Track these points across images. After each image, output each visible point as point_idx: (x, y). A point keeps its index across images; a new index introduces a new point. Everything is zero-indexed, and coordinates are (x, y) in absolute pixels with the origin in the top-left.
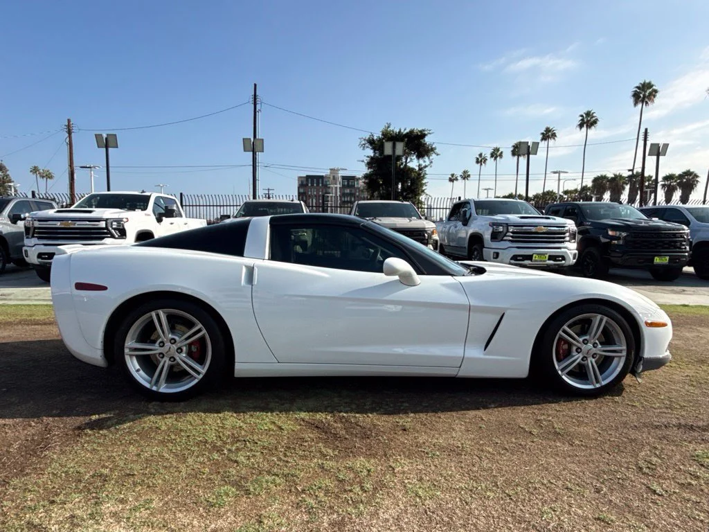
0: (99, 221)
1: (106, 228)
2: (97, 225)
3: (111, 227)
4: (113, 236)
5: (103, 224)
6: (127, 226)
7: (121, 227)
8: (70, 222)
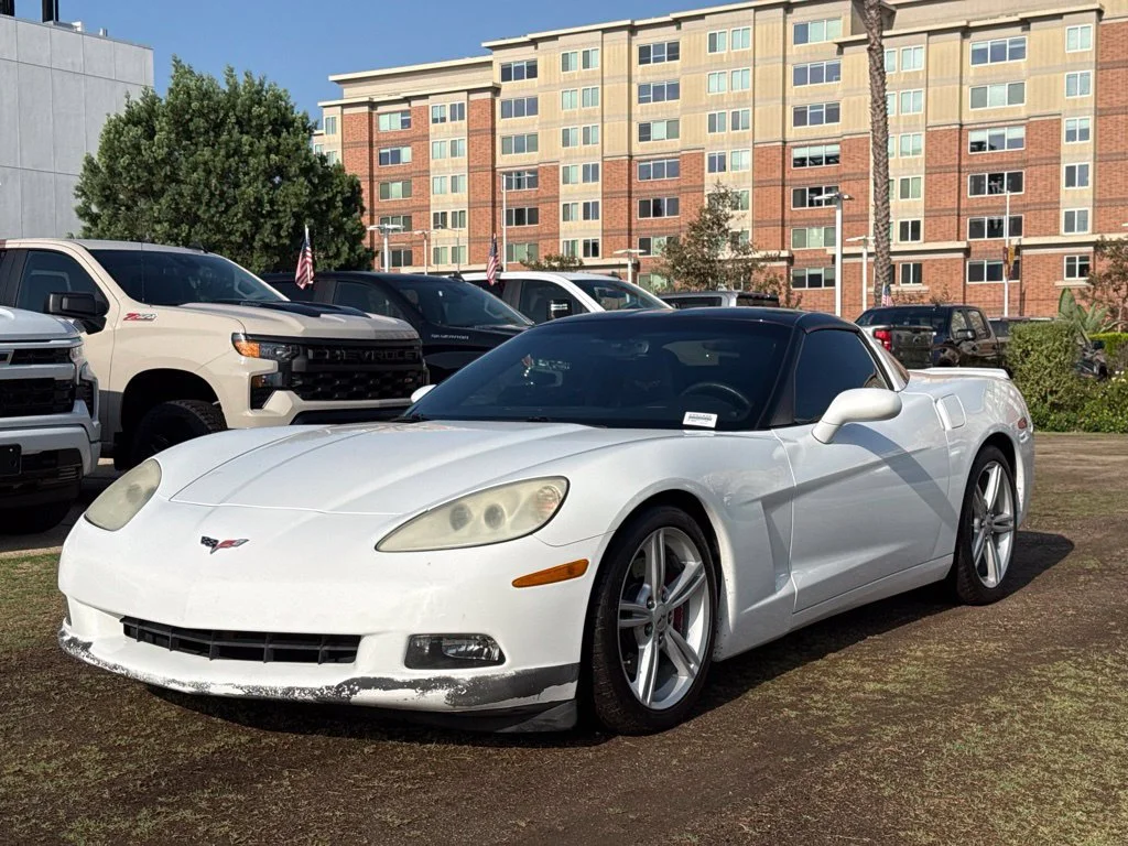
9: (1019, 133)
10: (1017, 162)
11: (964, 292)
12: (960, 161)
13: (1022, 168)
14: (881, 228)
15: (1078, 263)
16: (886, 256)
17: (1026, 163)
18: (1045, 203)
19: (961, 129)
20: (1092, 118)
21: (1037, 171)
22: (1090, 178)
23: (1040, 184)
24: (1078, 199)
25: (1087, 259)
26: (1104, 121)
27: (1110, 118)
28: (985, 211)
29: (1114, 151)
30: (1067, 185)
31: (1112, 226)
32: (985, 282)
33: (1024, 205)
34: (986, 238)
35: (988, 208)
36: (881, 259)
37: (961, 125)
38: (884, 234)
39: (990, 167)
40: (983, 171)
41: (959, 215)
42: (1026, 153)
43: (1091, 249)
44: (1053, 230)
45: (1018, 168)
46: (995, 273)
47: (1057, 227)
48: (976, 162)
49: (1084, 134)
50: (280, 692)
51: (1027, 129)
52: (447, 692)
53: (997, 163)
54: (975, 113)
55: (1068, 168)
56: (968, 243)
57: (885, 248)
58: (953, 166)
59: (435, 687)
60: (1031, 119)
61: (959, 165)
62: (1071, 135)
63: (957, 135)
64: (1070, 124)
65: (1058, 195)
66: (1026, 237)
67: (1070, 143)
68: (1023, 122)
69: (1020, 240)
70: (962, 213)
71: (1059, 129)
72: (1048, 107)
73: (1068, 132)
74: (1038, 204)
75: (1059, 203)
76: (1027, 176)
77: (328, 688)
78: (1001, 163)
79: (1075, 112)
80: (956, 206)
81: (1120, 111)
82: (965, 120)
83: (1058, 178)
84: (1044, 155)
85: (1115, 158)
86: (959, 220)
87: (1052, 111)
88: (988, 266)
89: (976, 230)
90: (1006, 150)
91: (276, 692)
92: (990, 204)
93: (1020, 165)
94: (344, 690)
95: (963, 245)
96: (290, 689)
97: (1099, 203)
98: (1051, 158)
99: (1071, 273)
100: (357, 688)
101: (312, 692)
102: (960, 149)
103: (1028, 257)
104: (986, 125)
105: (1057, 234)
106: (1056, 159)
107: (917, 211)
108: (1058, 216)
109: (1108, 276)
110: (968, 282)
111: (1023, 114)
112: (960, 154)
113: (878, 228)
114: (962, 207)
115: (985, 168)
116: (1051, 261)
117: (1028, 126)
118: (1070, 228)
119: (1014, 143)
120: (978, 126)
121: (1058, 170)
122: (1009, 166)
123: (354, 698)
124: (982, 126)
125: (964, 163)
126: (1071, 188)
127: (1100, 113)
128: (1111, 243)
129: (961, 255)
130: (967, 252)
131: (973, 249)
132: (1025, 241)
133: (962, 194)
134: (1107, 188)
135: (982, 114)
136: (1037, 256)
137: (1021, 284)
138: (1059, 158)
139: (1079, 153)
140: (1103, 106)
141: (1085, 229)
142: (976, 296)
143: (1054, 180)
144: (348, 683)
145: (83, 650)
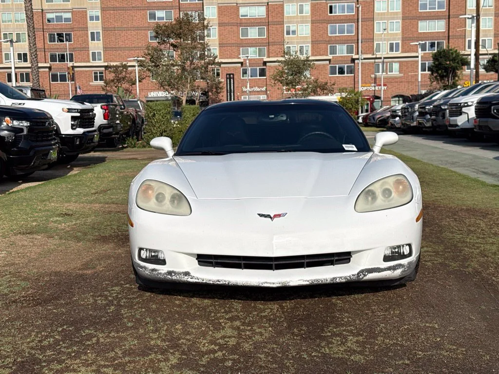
9: (69, 15)
10: (69, 28)
11: (50, 86)
12: (43, 26)
13: (71, 31)
14: (34, 57)
15: (98, 75)
16: (37, 70)
17: (73, 29)
18: (83, 48)
19: (42, 12)
20: (100, 11)
21: (78, 33)
22: (101, 38)
23: (80, 39)
24: (96, 46)
25: (102, 73)
26: (105, 13)
27: (108, 12)
28: (56, 50)
29: (110, 26)
30: (92, 40)
31: (111, 59)
32: (59, 82)
33: (74, 48)
34: (58, 63)
35: (58, 49)
36: (34, 71)
37: (42, 10)
38: (35, 60)
39: (57, 30)
40: (54, 32)
41: (45, 51)
42: (72, 25)
43: (103, 69)
44: (87, 60)
45: (69, 31)
46: (63, 78)
47: (89, 59)
48: (51, 28)
49: (97, 18)
50: (329, 280)
51: (72, 14)
52: (401, 270)
53: (60, 29)
54: (48, 5)
55: (91, 33)
56: (50, 64)
57: (36, 66)
58: (40, 29)
59: (398, 269)
60: (74, 10)
61: (43, 28)
62: (92, 18)
63: (41, 14)
64: (91, 13)
65: (88, 44)
66: (76, 62)
67: (91, 22)
68: (70, 11)
69: (73, 64)
70: (46, 50)
71: (86, 15)
72: (81, 5)
73: (90, 17)
74: (79, 48)
75: (88, 48)
76: (74, 35)
77: (353, 275)
78: (62, 29)
79: (92, 8)
80: (43, 47)
81: (111, 9)
82: (44, 8)
83: (88, 37)
84: (80, 26)
85: (110, 29)
86: (45, 53)
87: (82, 7)
88: (60, 75)
89: (53, 58)
90: (63, 23)
91: (326, 280)
92: (58, 47)
93: (70, 30)
94: (361, 275)
95: (48, 65)
96: (334, 278)
97: (105, 49)
98: (84, 28)
99: (96, 79)
100: (366, 273)
101: (345, 278)
102: (43, 21)
103: (77, 71)
104: (54, 11)
105: (89, 62)
106: (86, 29)
107: (25, 48)
108: (89, 54)
109: (113, 81)
110: (51, 82)
111: (70, 7)
112: (43, 23)
113: (32, 56)
114: (46, 48)
115: (55, 30)
116: (87, 73)
117: (72, 13)
118: (94, 59)
119: (67, 20)
120: (50, 11)
121: (87, 34)
122: (66, 30)
123: (365, 278)
124: (52, 11)
125: (45, 27)
126: (93, 42)
127: (103, 10)
128: (113, 66)
129: (47, 70)
130: (50, 68)
131: (52, 67)
132: (76, 64)
133: (45, 42)
134: (108, 42)
135: (52, 5)
136: (81, 71)
137: (75, 83)
138: (87, 28)
139: (95, 26)
140: (104, 6)
141: (100, 60)
142: (55, 89)
143: (85, 37)
144: (362, 271)
145: (186, 276)
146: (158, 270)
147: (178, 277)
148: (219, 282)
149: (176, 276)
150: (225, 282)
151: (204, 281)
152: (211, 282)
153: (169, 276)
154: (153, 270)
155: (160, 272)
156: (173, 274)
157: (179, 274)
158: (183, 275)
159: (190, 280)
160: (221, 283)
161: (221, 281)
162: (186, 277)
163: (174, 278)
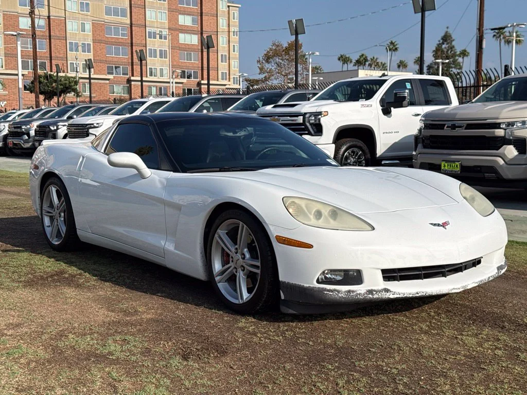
0: (297, 116)
1: (304, 123)
2: (295, 120)
3: (309, 122)
4: (310, 134)
5: (300, 119)
6: (324, 121)
7: (317, 122)
8: (276, 117)
145: (388, 292)
146: (356, 291)
147: (380, 295)
148: (418, 294)
149: (378, 295)
150: (422, 294)
151: (405, 296)
152: (411, 296)
153: (370, 296)
154: (349, 291)
155: (358, 292)
156: (374, 293)
157: (380, 291)
158: (385, 292)
159: (392, 296)
160: (420, 295)
161: (420, 292)
162: (388, 294)
163: (376, 296)
